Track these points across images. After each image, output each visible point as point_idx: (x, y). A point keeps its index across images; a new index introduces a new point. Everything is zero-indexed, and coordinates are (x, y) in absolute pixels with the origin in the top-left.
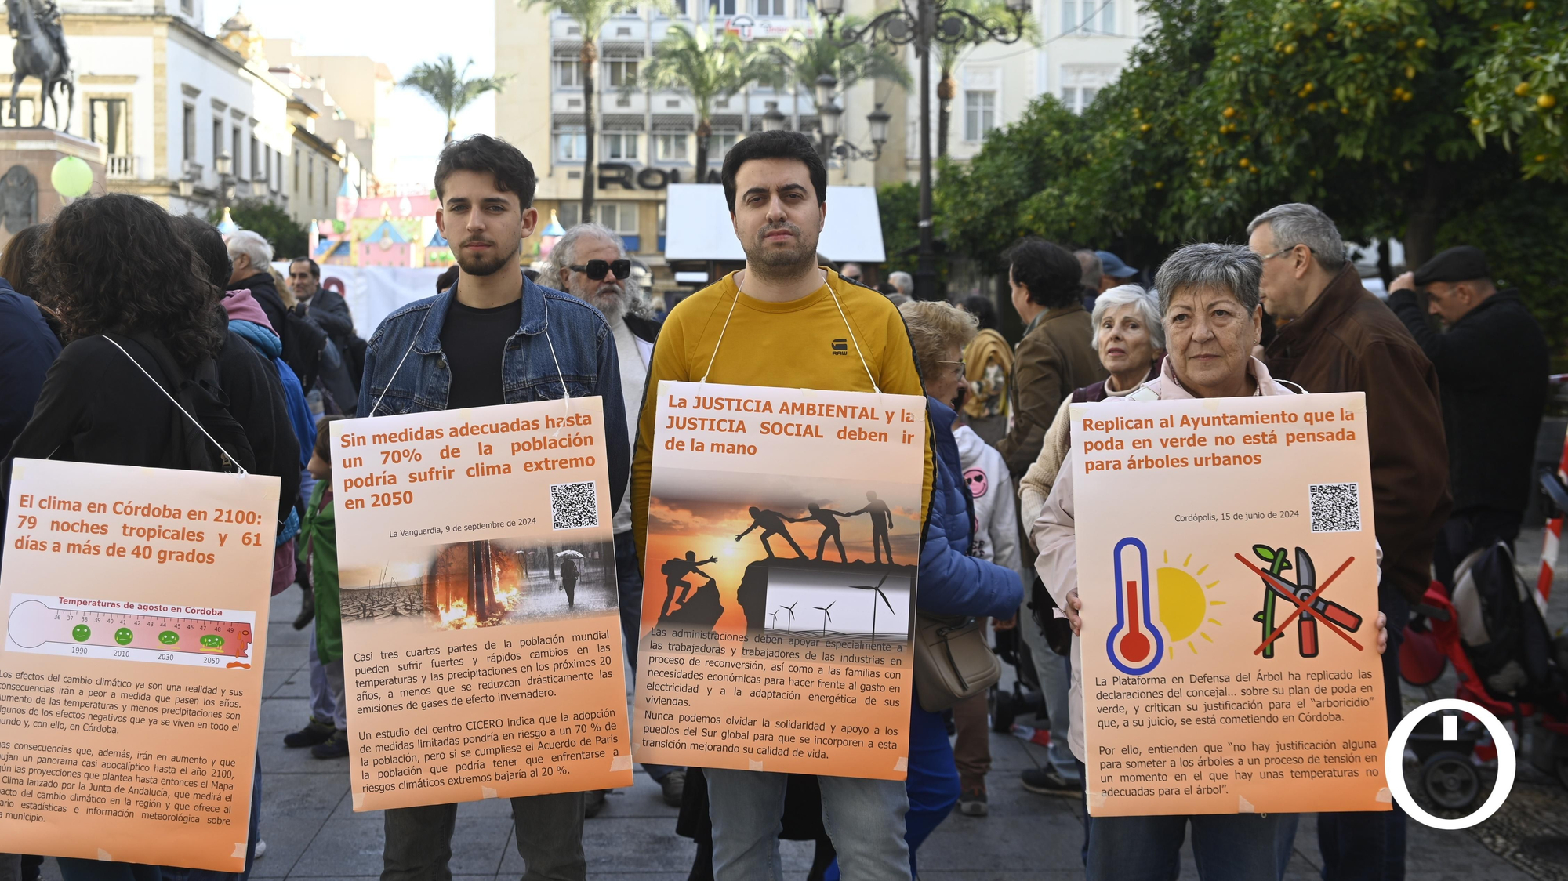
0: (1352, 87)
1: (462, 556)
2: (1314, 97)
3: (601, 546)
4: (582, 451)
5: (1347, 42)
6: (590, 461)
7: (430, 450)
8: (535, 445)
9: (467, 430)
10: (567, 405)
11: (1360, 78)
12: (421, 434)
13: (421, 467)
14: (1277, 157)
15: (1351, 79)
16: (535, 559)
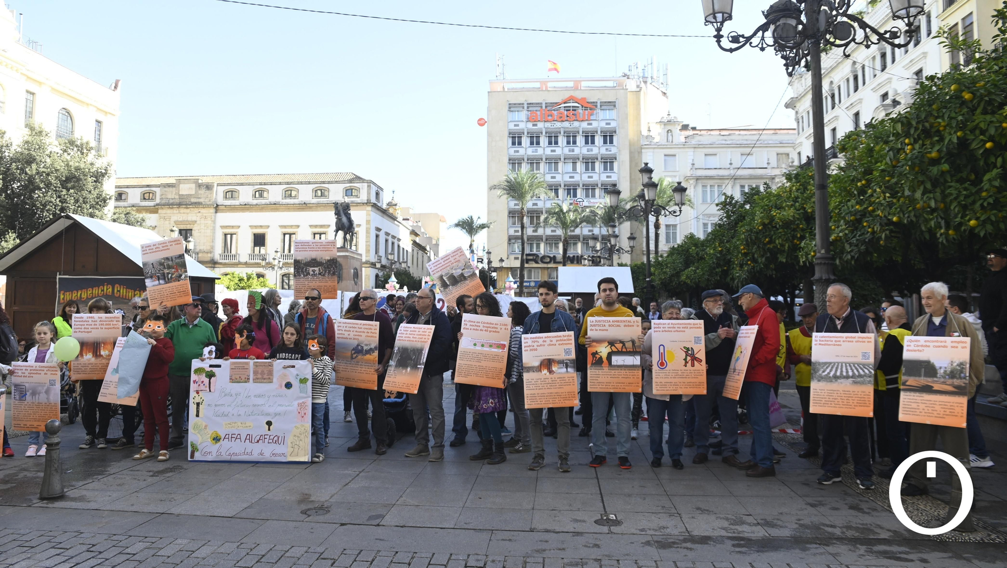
0: (780, 240)
1: (546, 361)
2: (769, 242)
3: (573, 360)
4: (570, 342)
5: (778, 226)
6: (571, 344)
7: (541, 341)
8: (561, 340)
9: (548, 337)
10: (567, 333)
11: (783, 237)
12: (539, 338)
13: (539, 344)
14: (760, 261)
15: (780, 237)
16: (560, 362)
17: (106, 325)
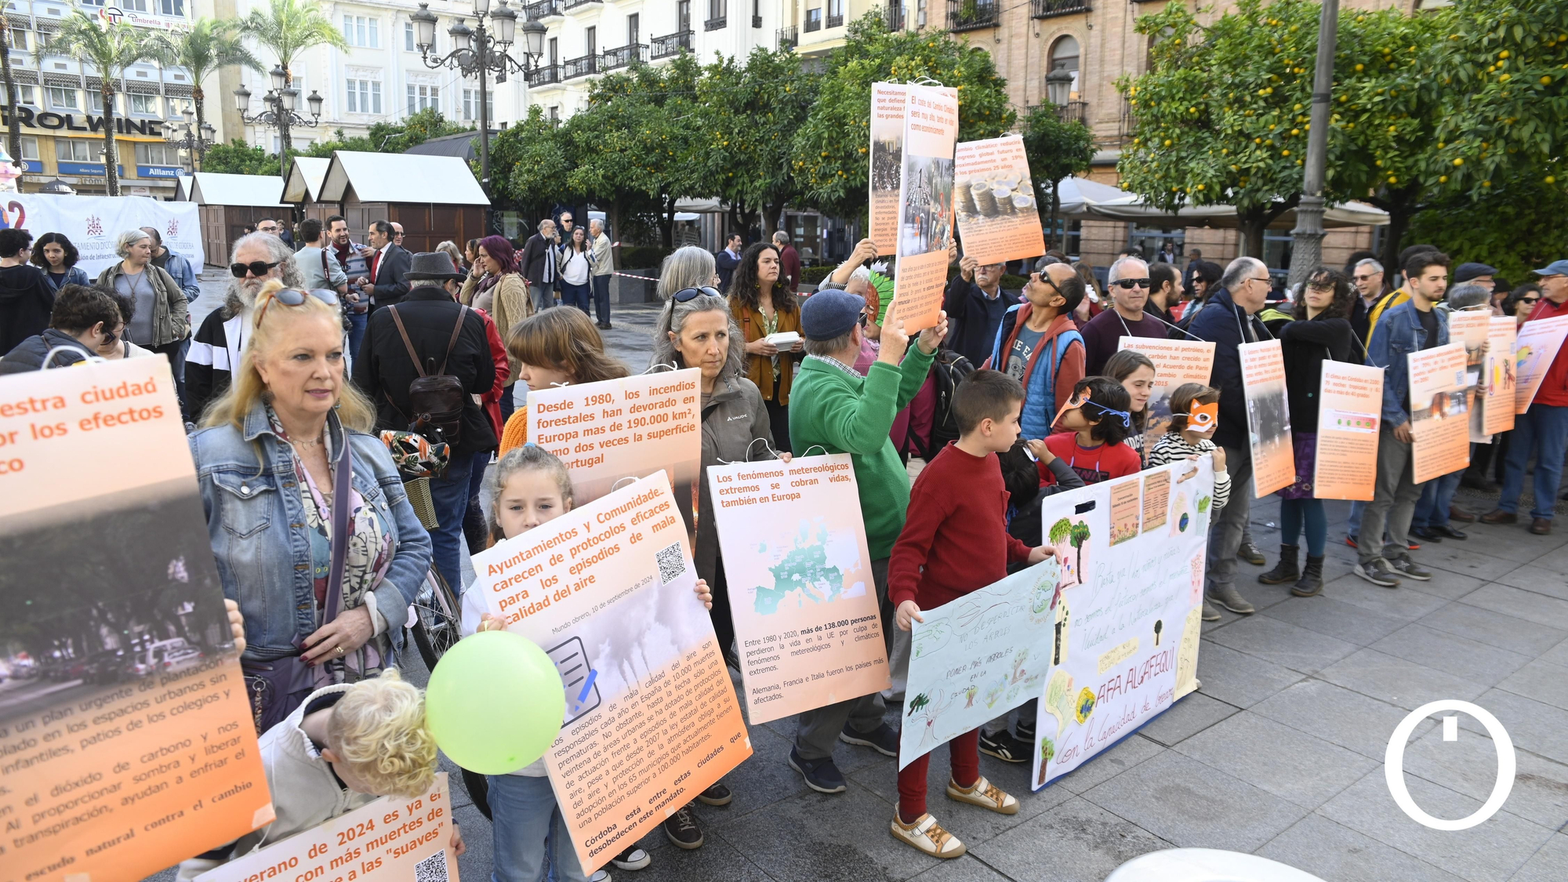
17: (655, 420)
